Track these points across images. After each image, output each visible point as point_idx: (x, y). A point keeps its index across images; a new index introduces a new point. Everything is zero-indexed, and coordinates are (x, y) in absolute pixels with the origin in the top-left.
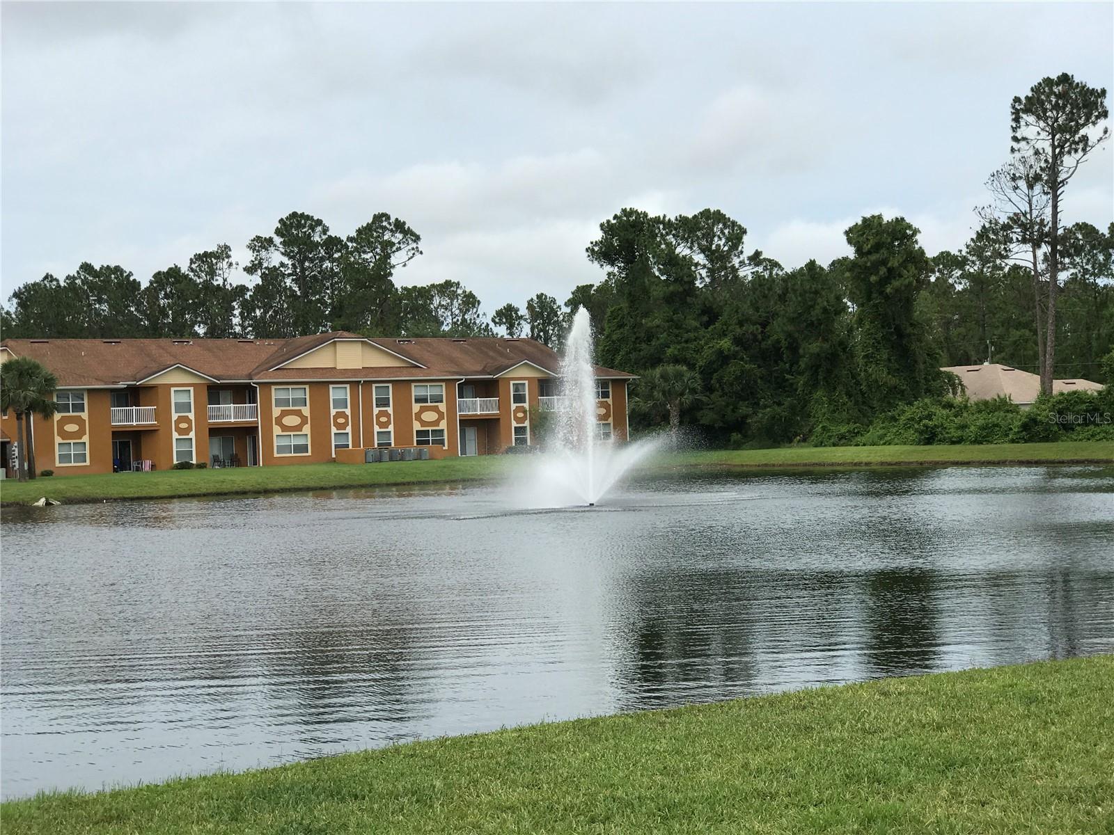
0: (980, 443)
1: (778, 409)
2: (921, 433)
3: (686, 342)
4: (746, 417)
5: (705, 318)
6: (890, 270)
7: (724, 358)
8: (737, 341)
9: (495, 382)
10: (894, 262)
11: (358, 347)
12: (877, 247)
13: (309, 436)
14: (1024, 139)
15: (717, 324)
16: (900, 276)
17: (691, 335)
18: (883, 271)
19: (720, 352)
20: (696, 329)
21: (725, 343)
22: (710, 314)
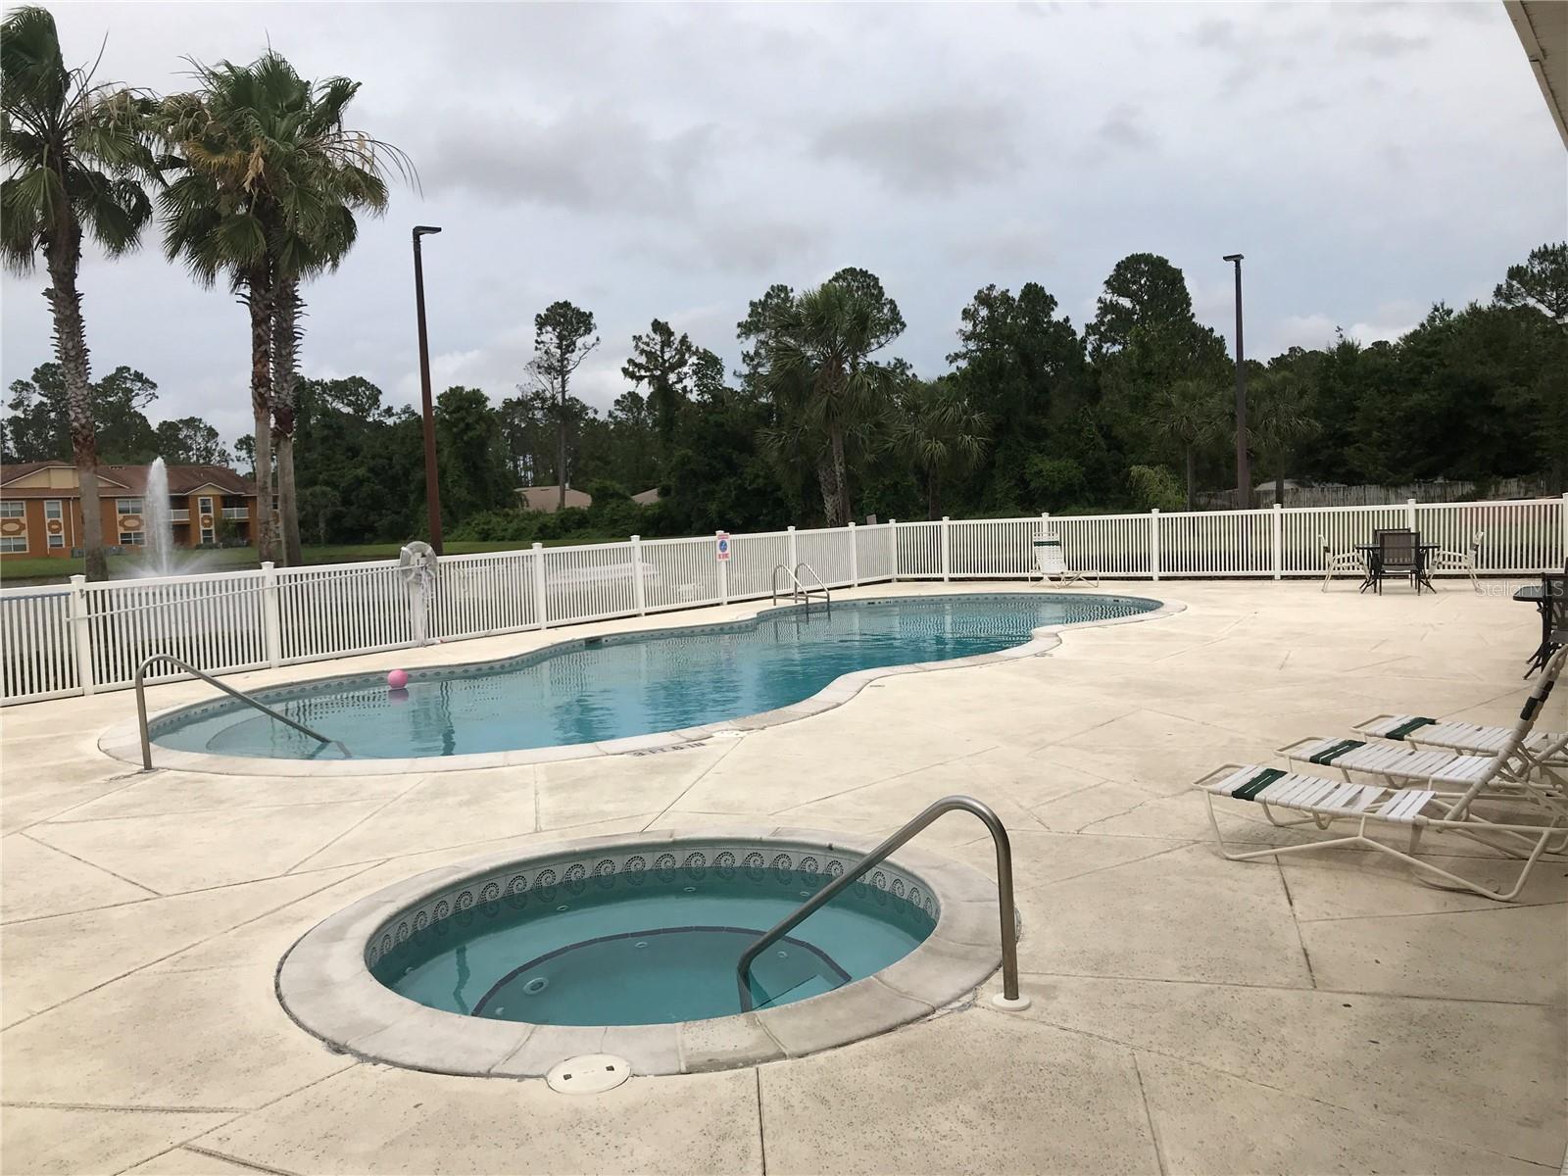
0: (515, 540)
1: (396, 517)
2: (480, 533)
3: (335, 470)
4: (374, 522)
5: (350, 454)
6: (467, 425)
7: (360, 482)
8: (371, 470)
9: (187, 497)
10: (470, 420)
11: (70, 473)
12: (458, 409)
13: (27, 538)
14: (542, 342)
15: (359, 458)
16: (475, 429)
17: (339, 466)
18: (462, 425)
19: (357, 477)
20: (343, 462)
21: (361, 472)
22: (353, 452)
